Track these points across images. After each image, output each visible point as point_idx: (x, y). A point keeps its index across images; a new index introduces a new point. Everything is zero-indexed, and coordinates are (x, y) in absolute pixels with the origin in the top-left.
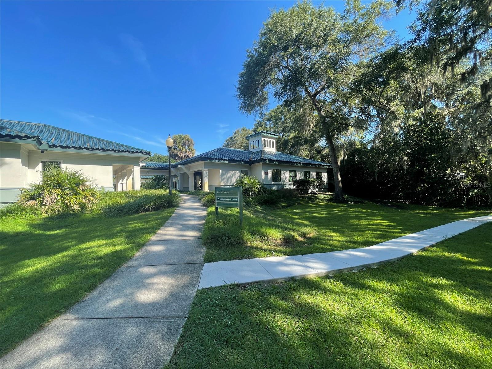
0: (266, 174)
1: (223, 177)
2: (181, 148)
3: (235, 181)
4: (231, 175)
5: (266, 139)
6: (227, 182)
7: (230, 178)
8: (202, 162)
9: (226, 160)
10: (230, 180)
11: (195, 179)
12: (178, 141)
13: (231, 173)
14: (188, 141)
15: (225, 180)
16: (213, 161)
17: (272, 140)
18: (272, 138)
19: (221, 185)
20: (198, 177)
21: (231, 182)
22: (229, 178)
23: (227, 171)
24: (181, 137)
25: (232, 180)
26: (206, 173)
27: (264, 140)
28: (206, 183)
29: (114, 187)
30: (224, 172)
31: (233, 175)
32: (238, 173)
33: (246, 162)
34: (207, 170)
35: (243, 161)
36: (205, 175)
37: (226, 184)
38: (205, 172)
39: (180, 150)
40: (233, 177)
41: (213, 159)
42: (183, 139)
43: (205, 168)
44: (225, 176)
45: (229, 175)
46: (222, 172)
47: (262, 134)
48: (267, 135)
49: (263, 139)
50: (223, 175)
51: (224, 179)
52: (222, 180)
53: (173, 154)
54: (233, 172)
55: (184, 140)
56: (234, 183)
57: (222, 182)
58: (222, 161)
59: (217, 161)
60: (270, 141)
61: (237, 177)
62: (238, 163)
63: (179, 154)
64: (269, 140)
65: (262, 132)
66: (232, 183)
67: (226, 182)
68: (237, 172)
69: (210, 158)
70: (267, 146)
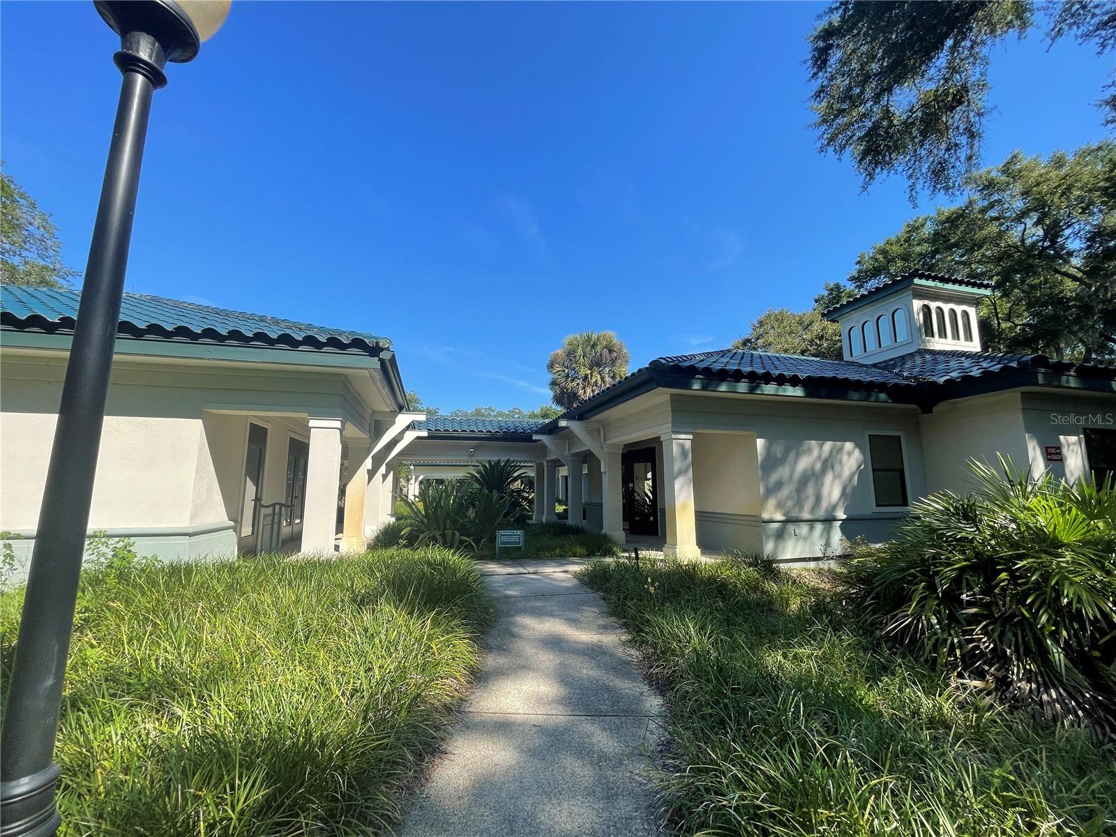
0: (1054, 456)
1: (774, 478)
2: (589, 372)
3: (836, 494)
4: (818, 466)
5: (933, 305)
6: (800, 504)
7: (812, 478)
8: (661, 397)
9: (794, 381)
10: (810, 490)
11: (628, 478)
12: (580, 352)
13: (814, 453)
14: (610, 351)
15: (785, 492)
16: (723, 388)
17: (959, 309)
18: (960, 300)
19: (766, 516)
20: (638, 467)
21: (818, 499)
22: (805, 479)
23: (794, 447)
24: (589, 339)
25: (825, 491)
26: (684, 454)
27: (927, 310)
28: (684, 506)
29: (232, 523)
30: (778, 450)
31: (829, 464)
32: (850, 454)
33: (899, 393)
34: (685, 439)
35: (882, 387)
36: (677, 466)
37: (794, 514)
38: (676, 450)
39: (586, 378)
40: (829, 478)
41: (723, 375)
42: (594, 346)
43: (678, 427)
44: (783, 472)
45: (803, 463)
46: (768, 449)
47: (917, 281)
48: (940, 285)
49: (917, 304)
50: (771, 463)
51: (779, 485)
52: (770, 492)
53: (562, 391)
54: (828, 446)
55: (599, 348)
56: (834, 507)
57: (772, 503)
58: (770, 389)
59: (743, 387)
60: (953, 312)
61: (846, 473)
62: (856, 395)
63: (581, 392)
64: (946, 307)
65: (915, 274)
66: (824, 504)
67: (790, 504)
68: (849, 446)
69: (707, 372)
70: (943, 334)
